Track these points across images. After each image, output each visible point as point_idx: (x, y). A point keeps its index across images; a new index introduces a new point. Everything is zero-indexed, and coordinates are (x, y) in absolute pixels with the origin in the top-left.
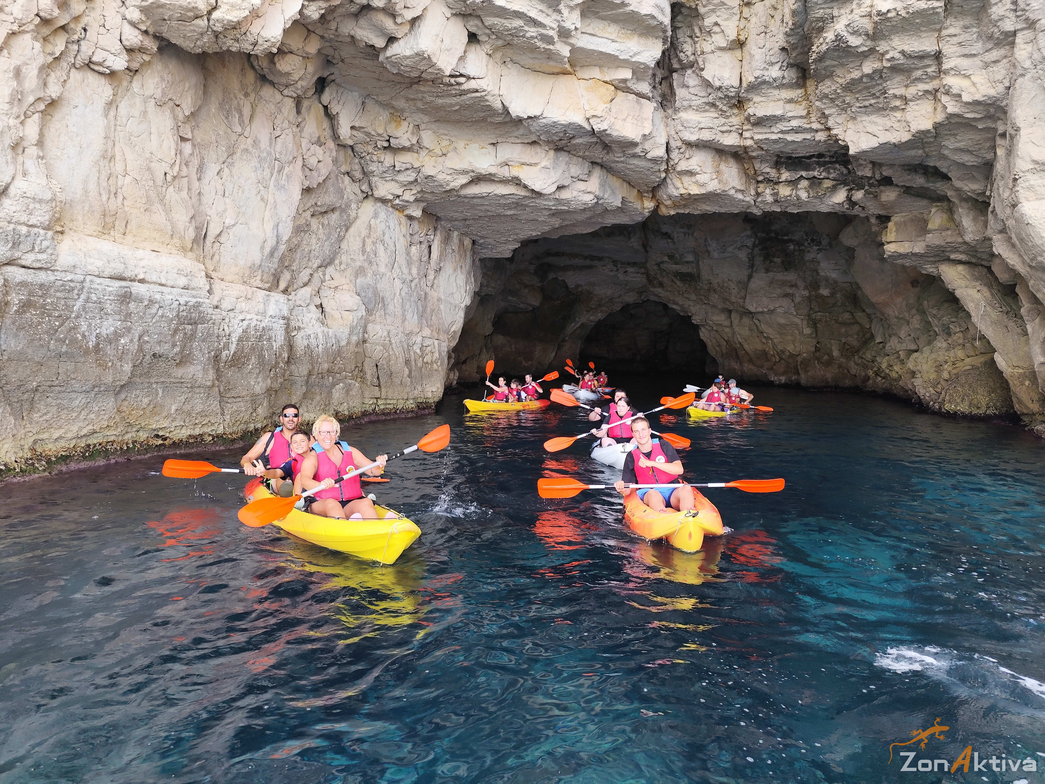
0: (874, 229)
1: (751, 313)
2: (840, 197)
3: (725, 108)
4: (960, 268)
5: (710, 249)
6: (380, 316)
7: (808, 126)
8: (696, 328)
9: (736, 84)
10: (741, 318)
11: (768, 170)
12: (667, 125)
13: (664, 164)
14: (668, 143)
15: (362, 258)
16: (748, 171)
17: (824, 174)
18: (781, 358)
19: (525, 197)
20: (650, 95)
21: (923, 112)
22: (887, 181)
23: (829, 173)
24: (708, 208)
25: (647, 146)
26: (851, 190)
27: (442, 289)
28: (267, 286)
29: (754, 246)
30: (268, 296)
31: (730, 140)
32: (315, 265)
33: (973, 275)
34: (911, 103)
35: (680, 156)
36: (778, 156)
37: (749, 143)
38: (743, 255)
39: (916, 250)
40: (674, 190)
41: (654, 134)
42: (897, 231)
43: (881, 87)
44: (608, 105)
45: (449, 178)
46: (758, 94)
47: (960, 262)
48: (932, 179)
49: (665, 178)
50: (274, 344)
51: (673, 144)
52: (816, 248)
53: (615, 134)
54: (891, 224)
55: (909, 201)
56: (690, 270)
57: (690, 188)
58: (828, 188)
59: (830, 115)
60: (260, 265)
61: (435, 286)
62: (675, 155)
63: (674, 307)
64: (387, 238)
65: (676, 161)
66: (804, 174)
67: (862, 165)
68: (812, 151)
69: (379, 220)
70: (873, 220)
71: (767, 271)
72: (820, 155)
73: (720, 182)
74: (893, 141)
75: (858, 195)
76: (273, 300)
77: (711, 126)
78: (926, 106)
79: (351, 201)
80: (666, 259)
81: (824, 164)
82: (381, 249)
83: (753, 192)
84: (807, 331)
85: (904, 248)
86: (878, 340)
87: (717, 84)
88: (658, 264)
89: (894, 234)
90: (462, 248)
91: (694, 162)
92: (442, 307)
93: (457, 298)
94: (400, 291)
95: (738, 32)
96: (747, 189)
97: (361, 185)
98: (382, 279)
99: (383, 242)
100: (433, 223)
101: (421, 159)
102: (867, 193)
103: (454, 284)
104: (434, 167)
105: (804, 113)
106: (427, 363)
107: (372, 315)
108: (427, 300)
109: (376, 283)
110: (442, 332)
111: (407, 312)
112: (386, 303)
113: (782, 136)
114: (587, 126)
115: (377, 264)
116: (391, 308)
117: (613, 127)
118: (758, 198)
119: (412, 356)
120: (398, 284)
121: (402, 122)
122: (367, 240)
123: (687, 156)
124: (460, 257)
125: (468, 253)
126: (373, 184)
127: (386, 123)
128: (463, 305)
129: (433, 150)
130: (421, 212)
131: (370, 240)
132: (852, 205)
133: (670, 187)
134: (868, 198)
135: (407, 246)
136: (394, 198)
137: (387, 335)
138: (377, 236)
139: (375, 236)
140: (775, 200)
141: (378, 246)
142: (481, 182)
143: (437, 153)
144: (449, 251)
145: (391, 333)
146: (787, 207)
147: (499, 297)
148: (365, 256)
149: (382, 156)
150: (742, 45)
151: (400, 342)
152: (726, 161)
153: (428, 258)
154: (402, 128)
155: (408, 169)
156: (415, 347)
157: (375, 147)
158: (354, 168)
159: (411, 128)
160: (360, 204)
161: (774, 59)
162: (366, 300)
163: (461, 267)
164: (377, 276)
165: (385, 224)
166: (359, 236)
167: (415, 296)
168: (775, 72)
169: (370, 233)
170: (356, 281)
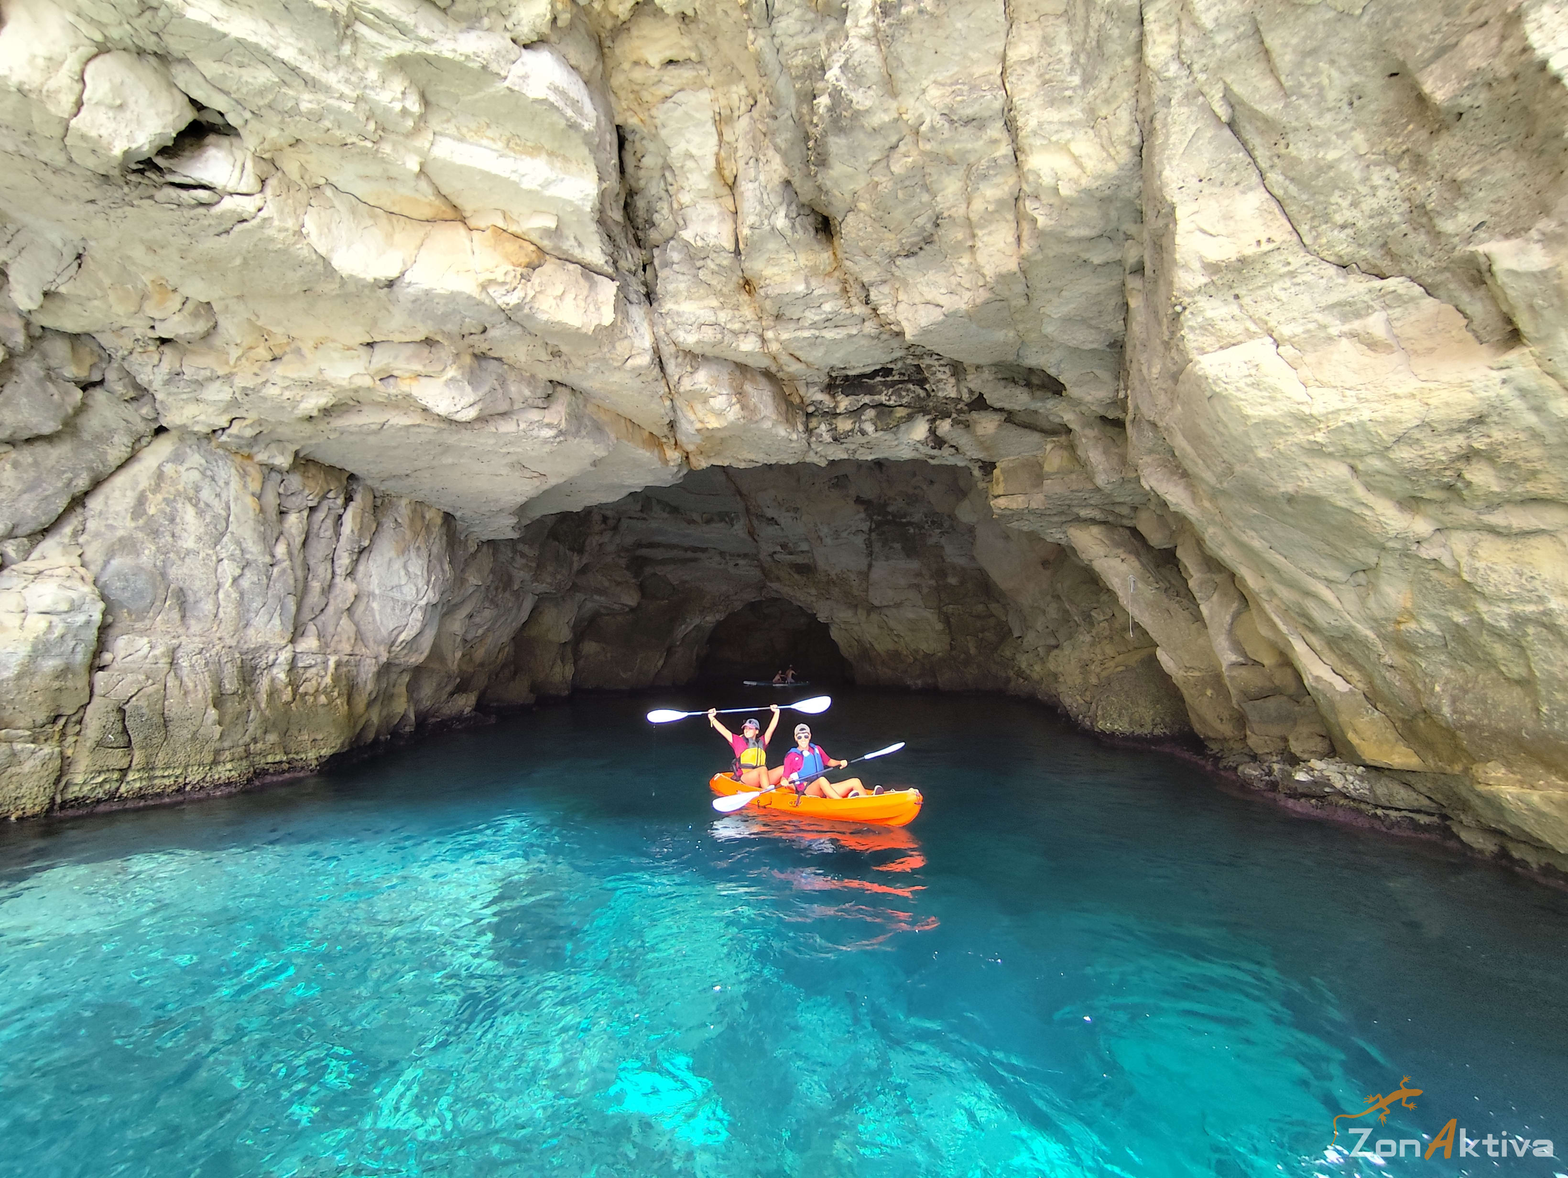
0: (981, 485)
1: (877, 607)
2: (921, 430)
3: (725, 290)
4: (1094, 529)
5: (822, 534)
6: (167, 622)
7: (849, 312)
8: (826, 627)
9: (731, 245)
10: (868, 614)
12: (652, 324)
13: (663, 383)
14: (656, 349)
15: (130, 524)
16: (792, 398)
17: (894, 399)
18: (915, 659)
19: (440, 430)
20: (610, 271)
21: (1001, 244)
22: (979, 403)
23: (901, 397)
24: (753, 455)
25: (621, 349)
26: (933, 421)
27: (375, 580)
29: (871, 530)
31: (748, 345)
33: (1112, 539)
34: (981, 232)
35: (679, 370)
36: (827, 374)
37: (774, 347)
38: (859, 541)
39: (1034, 505)
40: (690, 427)
41: (626, 330)
42: (1006, 481)
45: (287, 394)
46: (767, 260)
47: (1093, 521)
49: (674, 409)
51: (666, 350)
52: (937, 531)
54: (996, 472)
55: (1014, 434)
56: (806, 561)
57: (707, 420)
58: (901, 418)
59: (871, 283)
61: (360, 576)
62: (671, 367)
63: (798, 604)
64: (206, 494)
65: (676, 378)
66: (867, 399)
67: (940, 381)
68: (870, 362)
69: (187, 465)
71: (887, 558)
72: (886, 371)
73: (744, 408)
74: (964, 307)
75: (944, 427)
77: (714, 320)
78: (1005, 233)
79: (112, 432)
80: (779, 549)
81: (892, 384)
82: (187, 513)
83: (801, 428)
84: (939, 626)
85: (1017, 503)
86: (1016, 635)
87: (700, 243)
88: (772, 555)
89: (1001, 485)
90: (419, 524)
91: (702, 378)
92: (375, 605)
93: (409, 592)
94: (235, 580)
95: (718, 162)
96: (789, 421)
97: (141, 407)
98: (183, 559)
99: (194, 500)
100: (340, 481)
101: (232, 363)
102: (956, 423)
103: (402, 573)
104: (256, 374)
105: (837, 289)
106: (306, 694)
107: (143, 619)
108: (331, 596)
109: (164, 567)
110: (371, 644)
111: (253, 615)
112: (191, 599)
113: (817, 333)
114: (487, 301)
115: (173, 536)
116: (207, 606)
117: (536, 305)
118: (810, 436)
119: (264, 684)
120: (229, 570)
121: (172, 295)
122: (151, 496)
123: (689, 369)
124: (416, 534)
125: (436, 530)
126: (157, 406)
127: (144, 297)
128: (423, 602)
129: (251, 348)
130: (290, 460)
131: (159, 497)
132: (938, 442)
133: (683, 421)
134: (959, 430)
135: (262, 510)
136: (214, 431)
137: (163, 654)
138: (177, 491)
139: (172, 489)
140: (835, 439)
141: (179, 506)
142: (365, 408)
143: (262, 352)
144: (388, 524)
145: (181, 650)
146: (855, 452)
147: (580, 597)
148: (141, 522)
149: (156, 357)
150: (732, 186)
151: (207, 664)
152: (753, 381)
153: (338, 534)
154: (168, 304)
155: (210, 379)
156: (275, 671)
157: (137, 340)
158: (111, 376)
159: (190, 306)
160: (148, 439)
161: (775, 200)
162: (127, 594)
163: (419, 548)
164: (172, 555)
165: (203, 474)
166: (133, 489)
167: (278, 587)
168: (781, 221)
169: (158, 485)
170: (106, 563)
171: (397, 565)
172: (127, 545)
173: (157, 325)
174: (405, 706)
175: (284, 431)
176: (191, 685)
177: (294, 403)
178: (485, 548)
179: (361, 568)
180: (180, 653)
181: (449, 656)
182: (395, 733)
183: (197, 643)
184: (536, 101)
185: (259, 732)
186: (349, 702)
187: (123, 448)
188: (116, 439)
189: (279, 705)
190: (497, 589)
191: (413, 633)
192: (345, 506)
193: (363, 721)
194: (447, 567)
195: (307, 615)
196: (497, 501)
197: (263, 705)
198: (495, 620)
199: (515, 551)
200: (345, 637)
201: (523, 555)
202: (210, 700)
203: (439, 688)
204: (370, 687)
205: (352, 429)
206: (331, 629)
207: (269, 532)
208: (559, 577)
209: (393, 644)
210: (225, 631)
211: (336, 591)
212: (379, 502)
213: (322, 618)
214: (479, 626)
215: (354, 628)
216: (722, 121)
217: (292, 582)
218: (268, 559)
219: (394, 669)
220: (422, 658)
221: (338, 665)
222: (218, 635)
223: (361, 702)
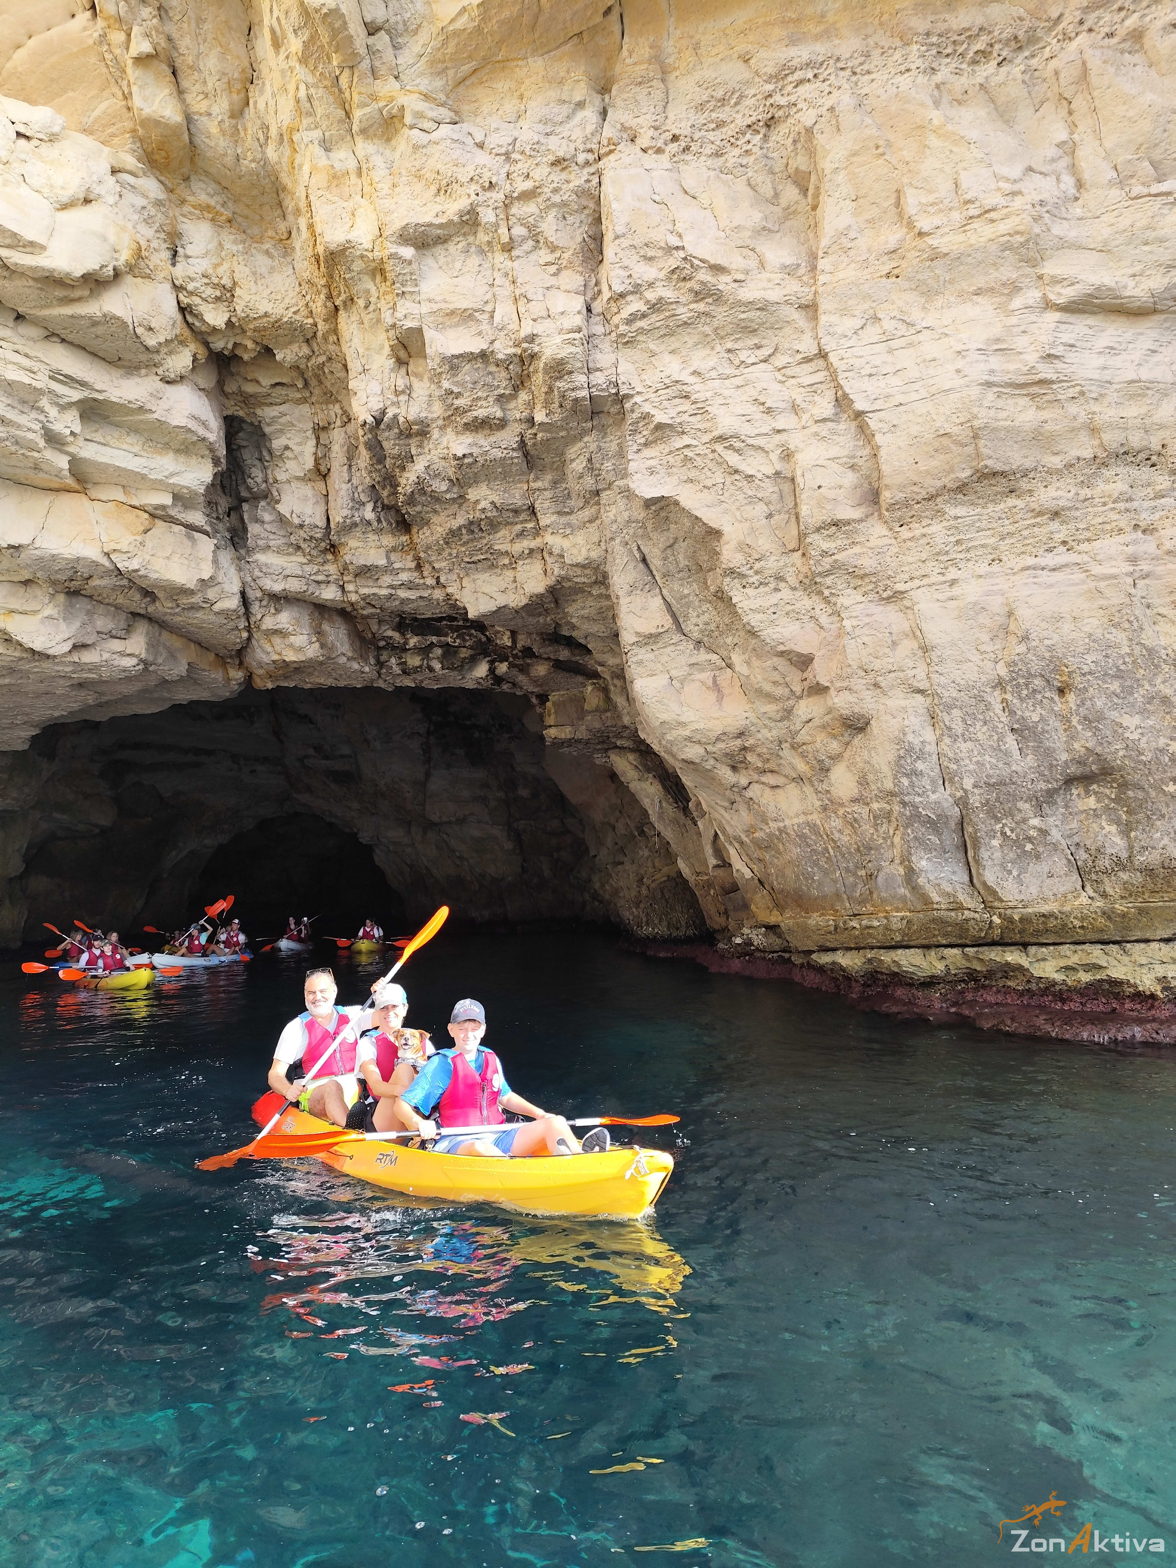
0: (538, 712)
1: (436, 824)
2: (482, 670)
3: (314, 553)
4: (631, 757)
5: (369, 737)
7: (422, 581)
9: (322, 523)
10: (425, 833)
11: (390, 633)
12: (240, 570)
13: (243, 619)
14: (243, 594)
16: (365, 635)
17: (458, 641)
18: (481, 886)
19: (21, 659)
20: (208, 529)
21: (533, 573)
22: (531, 652)
23: (464, 640)
24: (322, 681)
25: (211, 594)
26: (493, 661)
29: (429, 733)
31: (329, 594)
33: (645, 766)
34: (521, 563)
35: (262, 610)
36: (400, 616)
37: (354, 598)
38: (415, 746)
39: (579, 736)
40: (264, 656)
41: (220, 579)
42: (556, 712)
43: (485, 541)
44: (139, 538)
46: (354, 537)
47: (632, 750)
48: (577, 651)
49: (249, 639)
51: (253, 594)
52: (506, 736)
53: (153, 576)
54: (548, 704)
55: (561, 676)
56: (346, 768)
57: (284, 653)
58: (465, 658)
59: (440, 570)
62: (255, 608)
63: (333, 820)
65: (259, 617)
66: (434, 639)
67: (499, 632)
68: (437, 612)
70: (534, 700)
71: (448, 767)
72: (451, 618)
73: (323, 646)
74: (512, 605)
75: (502, 668)
77: (300, 573)
78: (536, 567)
80: (311, 752)
81: (457, 629)
83: (373, 661)
84: (509, 845)
85: (565, 733)
86: (592, 853)
87: (296, 521)
88: (301, 760)
89: (553, 717)
91: (284, 619)
95: (315, 460)
96: (363, 657)
102: (511, 666)
105: (413, 565)
113: (393, 592)
114: (107, 564)
117: (149, 567)
118: (381, 668)
123: (273, 611)
132: (498, 680)
133: (258, 650)
134: (515, 671)
140: (404, 672)
146: (422, 681)
150: (325, 476)
152: (330, 620)
161: (364, 498)
168: (369, 513)
184: (178, 427)
196: (27, 715)
216: (320, 430)
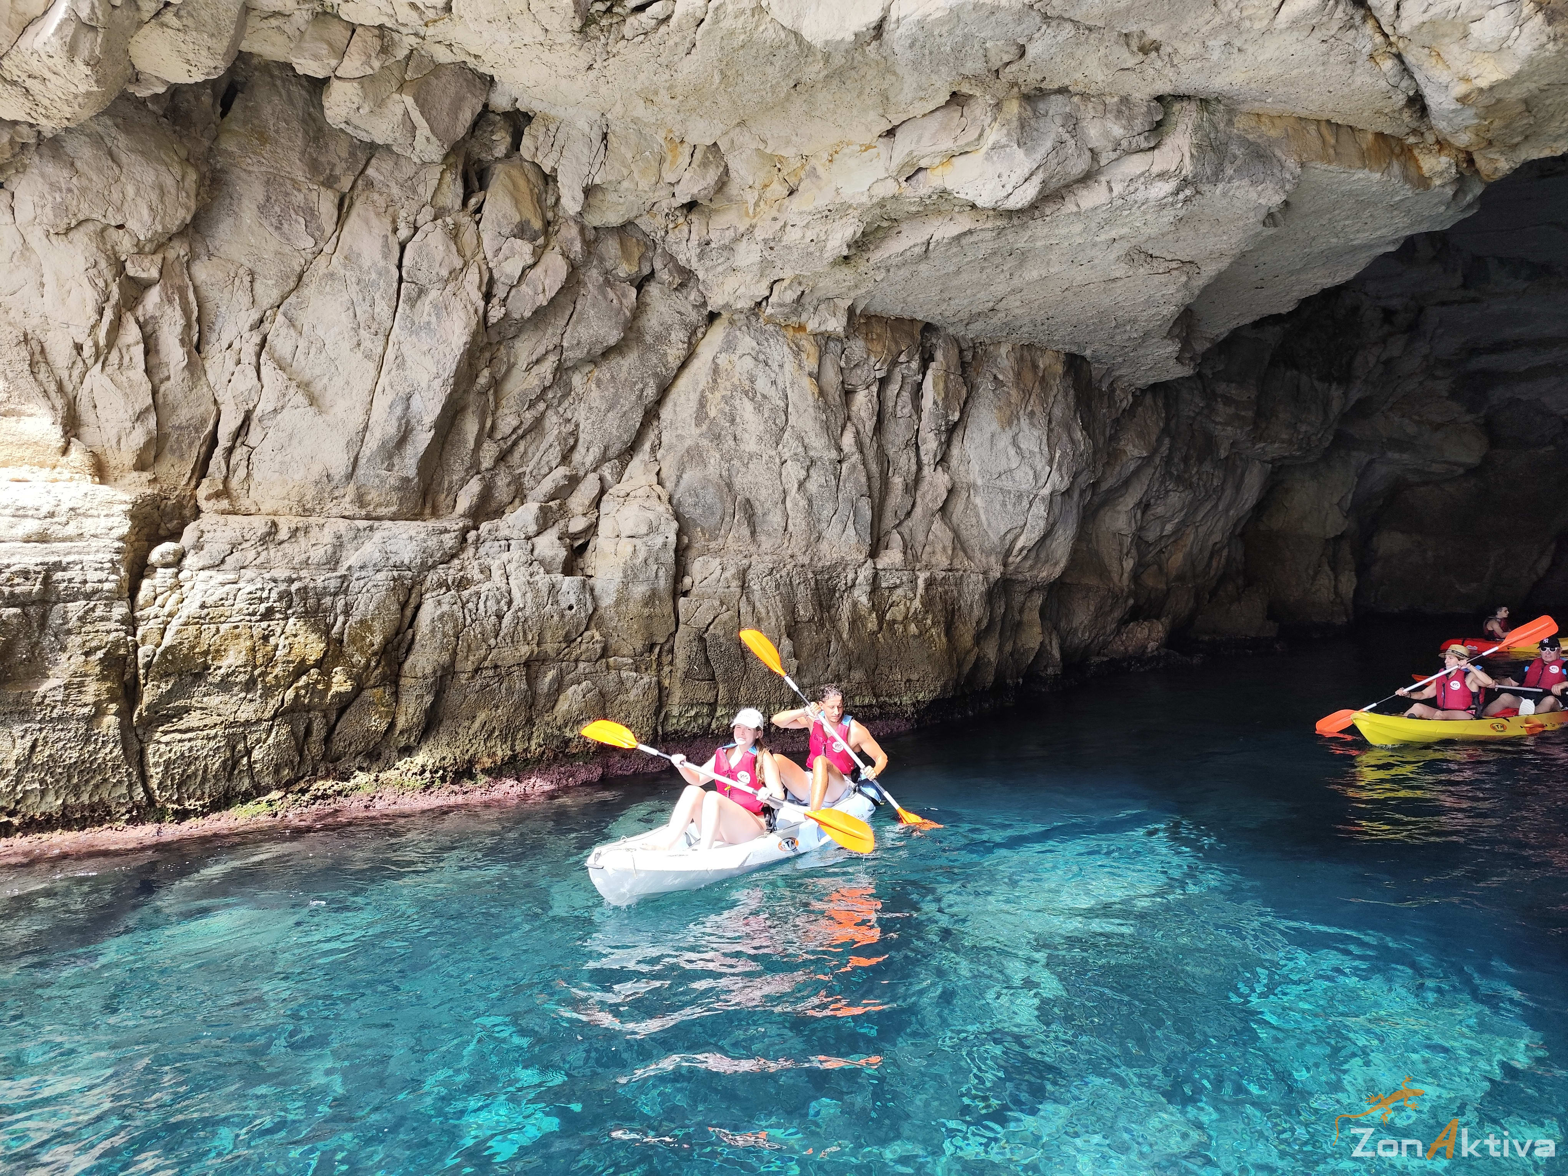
6: (738, 540)
15: (695, 431)
19: (1001, 231)
27: (975, 467)
28: (382, 511)
30: (371, 528)
32: (590, 459)
45: (810, 235)
50: (341, 619)
60: (350, 476)
61: (954, 462)
64: (762, 385)
69: (739, 352)
76: (378, 536)
79: (669, 328)
82: (746, 410)
90: (1028, 376)
92: (978, 501)
93: (1024, 479)
94: (801, 485)
97: (689, 294)
98: (746, 465)
99: (750, 394)
100: (912, 337)
101: (751, 211)
103: (1012, 451)
104: (775, 219)
106: (894, 621)
107: (716, 539)
108: (919, 494)
109: (730, 476)
110: (978, 554)
111: (824, 525)
112: (759, 511)
115: (735, 439)
116: (776, 519)
119: (845, 610)
120: (794, 472)
121: (680, 149)
122: (710, 396)
124: (1026, 394)
125: (1056, 385)
126: (701, 287)
127: (661, 161)
128: (1046, 491)
129: (766, 186)
130: (844, 321)
131: (718, 395)
135: (822, 393)
136: (759, 304)
137: (733, 576)
138: (733, 385)
139: (728, 384)
141: (737, 402)
142: (904, 227)
143: (778, 189)
144: (985, 386)
145: (751, 571)
147: (1360, 457)
148: (704, 427)
149: (685, 228)
151: (777, 587)
153: (917, 409)
154: (680, 160)
155: (737, 239)
156: (856, 592)
157: (667, 215)
158: (658, 265)
159: (698, 155)
160: (702, 330)
162: (699, 511)
163: (1032, 414)
164: (735, 462)
165: (756, 359)
166: (695, 391)
167: (849, 489)
169: (715, 381)
170: (679, 478)
171: (1004, 440)
172: (694, 455)
173: (677, 190)
174: (1040, 639)
175: (827, 285)
176: (763, 611)
177: (819, 243)
178: (1148, 400)
179: (955, 451)
180: (751, 574)
181: (1115, 567)
182: (1032, 674)
183: (768, 562)
185: (842, 667)
186: (947, 634)
187: (680, 345)
188: (673, 336)
189: (864, 635)
190: (1186, 459)
191: (1036, 536)
192: (924, 368)
193: (972, 658)
194: (1078, 435)
195: (889, 520)
196: (1134, 321)
197: (845, 636)
198: (1193, 507)
199: (1210, 396)
200: (938, 548)
201: (1228, 401)
202: (783, 630)
203: (1100, 614)
204: (977, 612)
205: (894, 261)
206: (920, 537)
207: (832, 419)
208: (1303, 428)
209: (1008, 552)
210: (797, 545)
211: (924, 486)
212: (969, 356)
213: (909, 523)
214: (1163, 520)
215: (950, 534)
217: (863, 480)
218: (834, 454)
219: (1018, 588)
220: (1057, 571)
221: (930, 583)
222: (790, 552)
223: (966, 635)
